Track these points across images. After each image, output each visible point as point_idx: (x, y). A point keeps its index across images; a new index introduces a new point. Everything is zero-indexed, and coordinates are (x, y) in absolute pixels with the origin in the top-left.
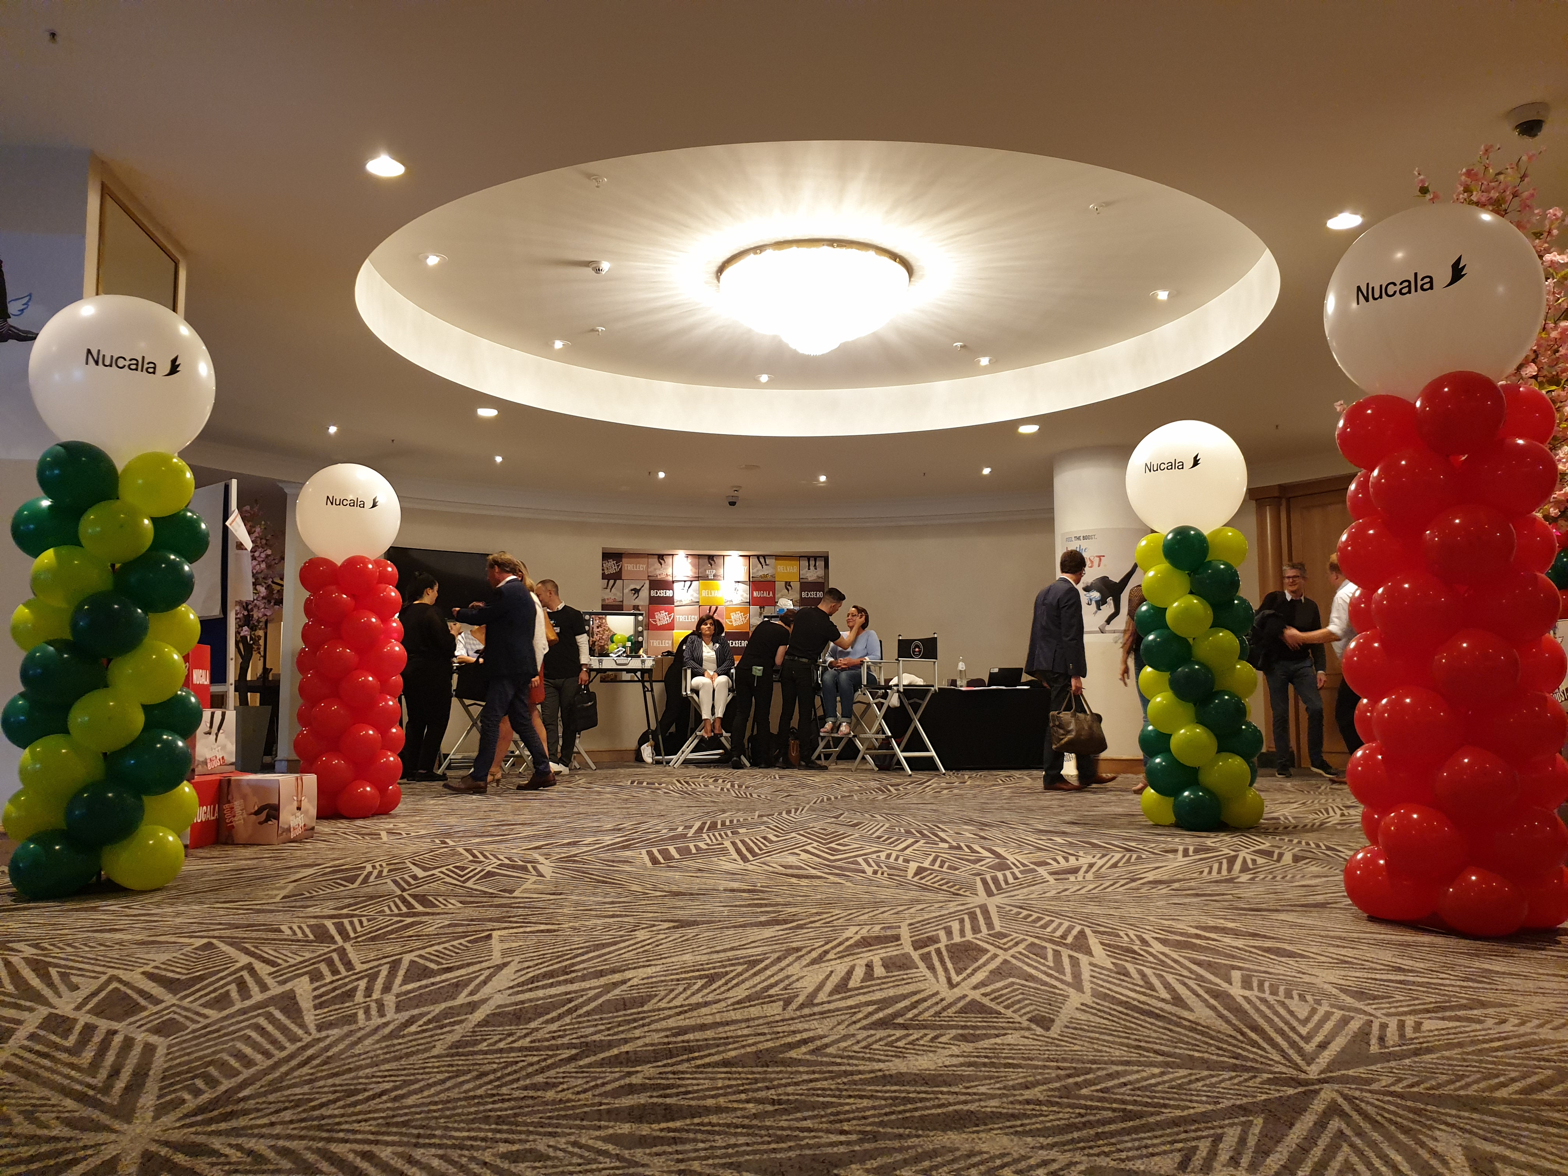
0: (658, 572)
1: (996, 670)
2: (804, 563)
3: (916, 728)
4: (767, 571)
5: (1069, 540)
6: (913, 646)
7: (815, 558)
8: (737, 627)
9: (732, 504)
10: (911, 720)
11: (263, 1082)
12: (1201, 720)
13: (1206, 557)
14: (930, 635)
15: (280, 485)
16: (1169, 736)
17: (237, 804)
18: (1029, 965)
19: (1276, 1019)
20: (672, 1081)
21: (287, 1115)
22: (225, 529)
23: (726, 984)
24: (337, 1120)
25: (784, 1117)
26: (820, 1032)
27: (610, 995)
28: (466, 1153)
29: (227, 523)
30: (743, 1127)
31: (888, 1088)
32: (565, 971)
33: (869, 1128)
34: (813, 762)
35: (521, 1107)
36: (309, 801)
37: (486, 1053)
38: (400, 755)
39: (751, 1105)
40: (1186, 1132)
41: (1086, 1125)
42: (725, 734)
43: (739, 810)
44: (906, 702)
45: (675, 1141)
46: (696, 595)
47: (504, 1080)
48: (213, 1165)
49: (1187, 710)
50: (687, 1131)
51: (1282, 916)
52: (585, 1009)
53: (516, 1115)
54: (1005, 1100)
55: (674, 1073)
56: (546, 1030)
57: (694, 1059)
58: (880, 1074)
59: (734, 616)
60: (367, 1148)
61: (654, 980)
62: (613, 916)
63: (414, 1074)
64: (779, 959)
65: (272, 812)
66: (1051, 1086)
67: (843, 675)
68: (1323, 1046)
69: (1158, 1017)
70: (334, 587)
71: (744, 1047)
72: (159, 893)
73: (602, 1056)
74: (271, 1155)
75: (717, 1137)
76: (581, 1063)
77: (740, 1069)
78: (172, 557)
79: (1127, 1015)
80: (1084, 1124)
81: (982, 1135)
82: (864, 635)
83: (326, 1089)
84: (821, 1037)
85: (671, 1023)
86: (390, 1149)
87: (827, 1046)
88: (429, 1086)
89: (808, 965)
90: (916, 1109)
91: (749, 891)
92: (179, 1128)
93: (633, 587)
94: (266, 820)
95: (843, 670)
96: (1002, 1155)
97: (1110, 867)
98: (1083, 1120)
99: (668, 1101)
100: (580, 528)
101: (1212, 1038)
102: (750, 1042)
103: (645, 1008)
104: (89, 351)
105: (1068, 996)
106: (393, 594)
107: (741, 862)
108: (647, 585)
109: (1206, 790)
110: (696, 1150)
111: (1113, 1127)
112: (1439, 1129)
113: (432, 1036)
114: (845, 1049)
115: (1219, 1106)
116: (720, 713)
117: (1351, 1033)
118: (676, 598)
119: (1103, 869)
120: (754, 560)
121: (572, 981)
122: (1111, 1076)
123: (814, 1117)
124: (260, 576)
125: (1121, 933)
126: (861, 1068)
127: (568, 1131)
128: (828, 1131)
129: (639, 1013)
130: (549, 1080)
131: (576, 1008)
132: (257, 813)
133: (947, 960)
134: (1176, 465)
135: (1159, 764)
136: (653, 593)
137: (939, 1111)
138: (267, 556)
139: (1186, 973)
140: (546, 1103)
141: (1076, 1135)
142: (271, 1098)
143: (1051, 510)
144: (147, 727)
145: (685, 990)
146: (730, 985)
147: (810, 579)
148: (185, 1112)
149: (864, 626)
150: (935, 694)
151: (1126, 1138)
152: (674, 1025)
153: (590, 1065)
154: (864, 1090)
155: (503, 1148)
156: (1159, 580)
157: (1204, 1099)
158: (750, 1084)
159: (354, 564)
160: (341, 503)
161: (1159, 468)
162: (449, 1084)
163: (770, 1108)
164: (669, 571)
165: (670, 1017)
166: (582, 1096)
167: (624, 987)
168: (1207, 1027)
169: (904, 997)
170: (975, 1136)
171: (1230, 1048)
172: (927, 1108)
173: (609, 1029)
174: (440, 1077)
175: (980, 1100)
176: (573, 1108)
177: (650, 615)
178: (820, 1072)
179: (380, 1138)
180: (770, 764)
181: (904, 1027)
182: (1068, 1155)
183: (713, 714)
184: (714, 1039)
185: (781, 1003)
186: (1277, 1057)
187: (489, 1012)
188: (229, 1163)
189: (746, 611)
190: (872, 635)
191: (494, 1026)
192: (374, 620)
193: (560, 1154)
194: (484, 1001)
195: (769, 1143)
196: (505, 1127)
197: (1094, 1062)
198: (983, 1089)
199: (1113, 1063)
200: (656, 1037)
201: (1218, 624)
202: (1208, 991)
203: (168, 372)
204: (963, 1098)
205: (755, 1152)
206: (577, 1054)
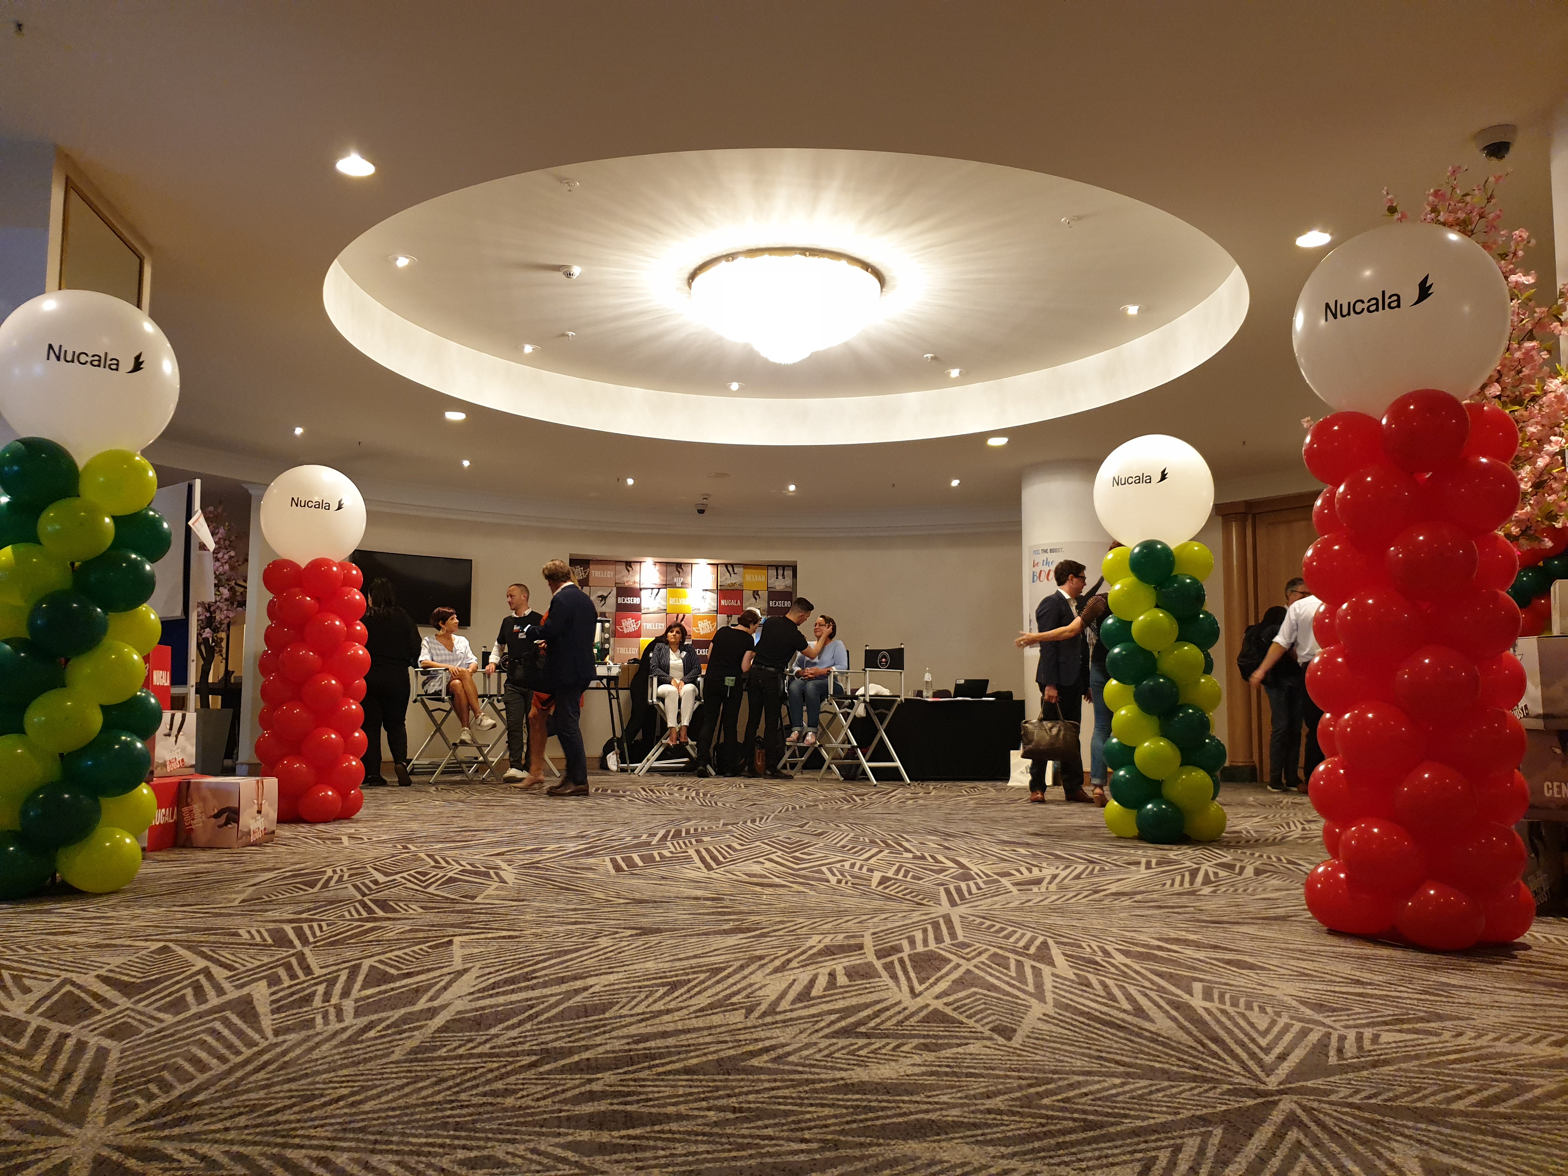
0: (625, 579)
1: (962, 682)
2: (773, 572)
3: (881, 738)
4: (734, 580)
5: (1036, 552)
6: (880, 656)
7: (784, 568)
8: (704, 636)
9: (701, 512)
10: (877, 731)
11: (218, 1087)
12: (1165, 733)
13: (1171, 571)
14: (897, 646)
15: (245, 486)
16: (1133, 749)
17: (197, 807)
18: (991, 975)
19: (1236, 1031)
20: (632, 1089)
21: (242, 1121)
22: (188, 530)
23: (688, 991)
24: (293, 1125)
25: (745, 1125)
26: (782, 1040)
27: (571, 1002)
28: (423, 1159)
29: (190, 523)
30: (704, 1134)
31: (850, 1096)
32: (526, 977)
33: (829, 1137)
34: (779, 771)
35: (480, 1114)
36: (270, 805)
37: (445, 1059)
38: (363, 759)
39: (712, 1113)
40: (1146, 1142)
41: (1047, 1135)
42: (690, 742)
43: (704, 818)
44: (871, 711)
45: (635, 1148)
46: (663, 603)
47: (463, 1087)
48: (165, 1170)
49: (1151, 723)
50: (647, 1139)
51: (1244, 929)
52: (546, 1016)
53: (474, 1122)
54: (966, 1109)
55: (635, 1080)
56: (506, 1036)
57: (657, 1066)
58: (842, 1082)
59: (701, 624)
60: (322, 1153)
61: (616, 987)
62: (575, 923)
63: (372, 1080)
64: (742, 967)
65: (231, 815)
66: (1013, 1095)
67: (810, 685)
68: (1282, 1057)
69: (1119, 1027)
70: (297, 590)
71: (705, 1054)
72: (114, 896)
73: (563, 1062)
74: (225, 1160)
75: (677, 1145)
76: (541, 1070)
77: (701, 1077)
78: (134, 556)
79: (1089, 1025)
80: (1045, 1133)
81: (943, 1144)
82: (831, 645)
83: (282, 1094)
84: (783, 1045)
85: (633, 1030)
86: (346, 1155)
87: (789, 1054)
88: (387, 1092)
89: (771, 974)
90: (878, 1118)
91: (713, 899)
92: (131, 1133)
93: (600, 593)
94: (227, 823)
95: (810, 679)
96: (964, 1164)
97: (1073, 879)
98: (1045, 1129)
99: (629, 1108)
100: (549, 533)
101: (1173, 1049)
102: (712, 1049)
103: (607, 1015)
104: (50, 346)
105: (1030, 1007)
106: (357, 597)
107: (705, 870)
108: (614, 592)
109: (1169, 803)
110: (657, 1158)
111: (1074, 1137)
112: (1396, 1141)
113: (390, 1042)
114: (807, 1058)
115: (1179, 1117)
116: (686, 722)
117: (1310, 1045)
118: (643, 605)
119: (1066, 881)
120: (722, 569)
121: (533, 988)
122: (1071, 1086)
123: (776, 1125)
124: (223, 578)
125: (1084, 944)
126: (823, 1076)
127: (527, 1137)
128: (789, 1140)
129: (600, 1020)
130: (509, 1087)
131: (537, 1015)
132: (216, 816)
133: (910, 969)
134: (1143, 479)
135: (1124, 776)
136: (620, 600)
137: (900, 1120)
138: (231, 557)
139: (1148, 984)
140: (505, 1110)
141: (1037, 1144)
142: (226, 1103)
143: (1019, 523)
144: (106, 727)
145: (647, 997)
146: (692, 993)
147: (778, 589)
148: (138, 1116)
149: (831, 636)
150: (901, 705)
151: (1087, 1148)
152: (635, 1032)
153: (549, 1072)
154: (826, 1099)
155: (461, 1154)
156: (1126, 594)
157: (1164, 1109)
158: (711, 1092)
159: (318, 566)
160: (306, 504)
161: (1127, 481)
162: (407, 1090)
163: (730, 1116)
164: (637, 579)
165: (631, 1024)
166: (542, 1103)
167: (585, 994)
168: (1168, 1038)
169: (867, 1006)
170: (936, 1145)
171: (1191, 1059)
172: (888, 1117)
173: (569, 1036)
174: (398, 1082)
175: (941, 1109)
176: (532, 1115)
177: (617, 622)
178: (782, 1080)
179: (336, 1143)
180: (736, 773)
181: (867, 1035)
182: (1029, 1164)
183: (679, 721)
184: (676, 1046)
185: (744, 1011)
186: (1236, 1068)
187: (449, 1018)
188: (181, 1168)
189: (714, 620)
190: (839, 645)
191: (453, 1031)
192: (337, 623)
193: (519, 1161)
194: (444, 1007)
195: (730, 1151)
196: (463, 1134)
197: (1054, 1072)
198: (944, 1098)
199: (1074, 1073)
200: (617, 1045)
201: (1183, 638)
202: (1170, 1002)
203: (131, 368)
204: (925, 1107)
205: (715, 1160)
206: (537, 1061)
